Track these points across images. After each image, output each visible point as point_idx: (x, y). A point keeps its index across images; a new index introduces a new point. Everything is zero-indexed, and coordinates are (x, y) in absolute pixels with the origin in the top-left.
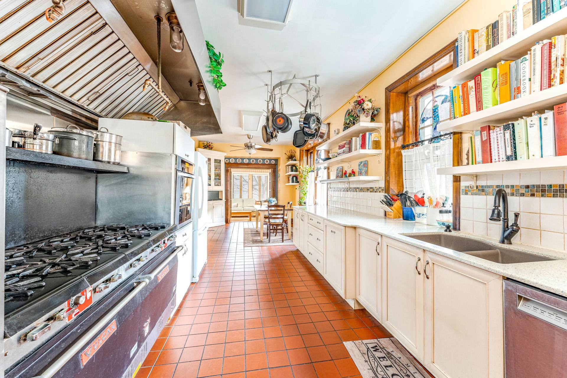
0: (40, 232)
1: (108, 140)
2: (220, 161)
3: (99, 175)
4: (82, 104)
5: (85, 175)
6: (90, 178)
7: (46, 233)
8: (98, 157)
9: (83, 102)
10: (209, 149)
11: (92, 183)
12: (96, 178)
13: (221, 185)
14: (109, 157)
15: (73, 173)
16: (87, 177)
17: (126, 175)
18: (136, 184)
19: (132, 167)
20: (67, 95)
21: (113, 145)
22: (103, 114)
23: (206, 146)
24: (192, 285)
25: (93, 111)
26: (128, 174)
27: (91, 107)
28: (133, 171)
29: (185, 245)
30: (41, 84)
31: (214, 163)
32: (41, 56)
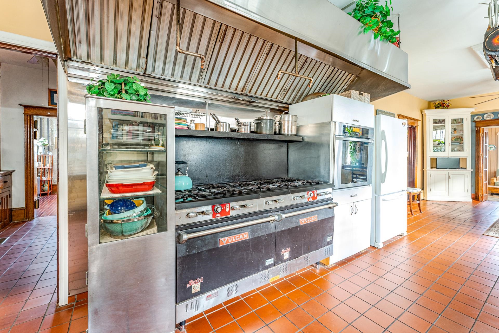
0: (252, 176)
1: (287, 120)
2: (463, 119)
3: (290, 144)
4: (279, 100)
5: (279, 145)
6: (283, 146)
7: (255, 177)
8: (282, 132)
9: (280, 99)
10: (443, 108)
11: (284, 149)
12: (288, 146)
13: (463, 151)
14: (288, 131)
15: (271, 143)
16: (280, 146)
17: (302, 143)
18: (307, 149)
19: (305, 136)
20: (269, 97)
21: (290, 122)
22: (295, 102)
23: (439, 106)
24: (372, 249)
25: (287, 102)
26: (303, 142)
27: (285, 100)
28: (306, 139)
29: (355, 206)
30: (254, 95)
31: (450, 124)
32: (248, 81)
